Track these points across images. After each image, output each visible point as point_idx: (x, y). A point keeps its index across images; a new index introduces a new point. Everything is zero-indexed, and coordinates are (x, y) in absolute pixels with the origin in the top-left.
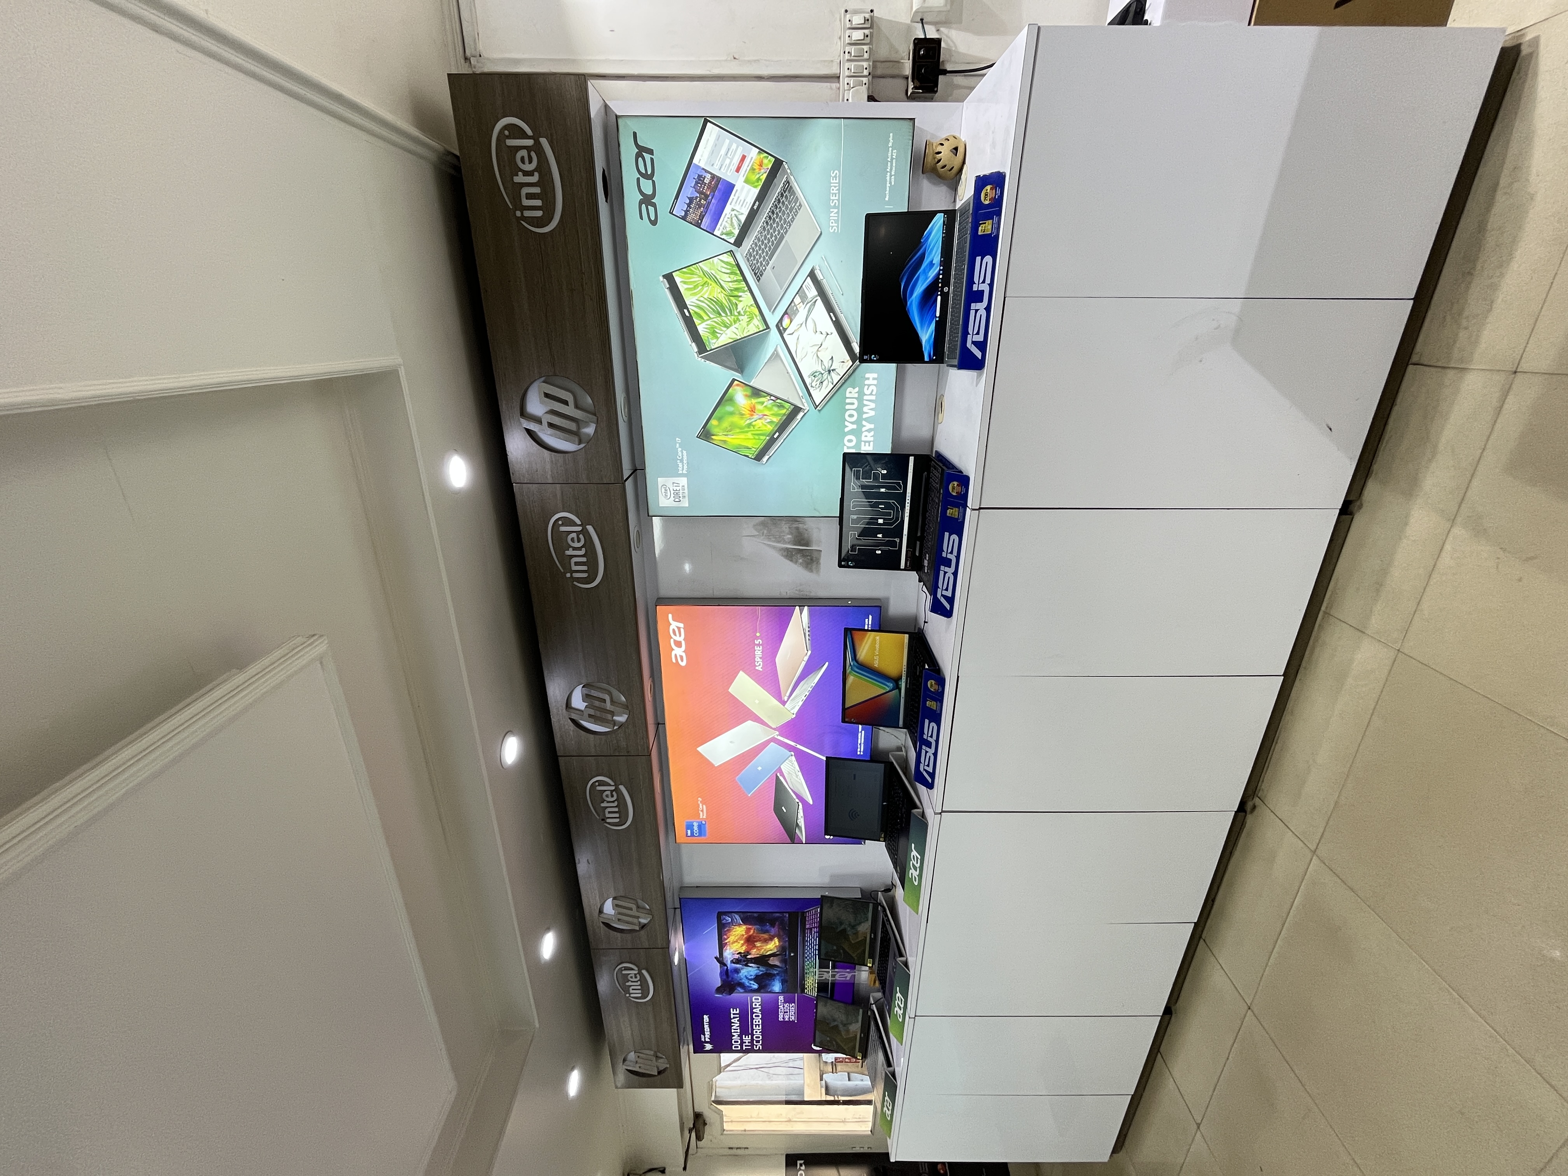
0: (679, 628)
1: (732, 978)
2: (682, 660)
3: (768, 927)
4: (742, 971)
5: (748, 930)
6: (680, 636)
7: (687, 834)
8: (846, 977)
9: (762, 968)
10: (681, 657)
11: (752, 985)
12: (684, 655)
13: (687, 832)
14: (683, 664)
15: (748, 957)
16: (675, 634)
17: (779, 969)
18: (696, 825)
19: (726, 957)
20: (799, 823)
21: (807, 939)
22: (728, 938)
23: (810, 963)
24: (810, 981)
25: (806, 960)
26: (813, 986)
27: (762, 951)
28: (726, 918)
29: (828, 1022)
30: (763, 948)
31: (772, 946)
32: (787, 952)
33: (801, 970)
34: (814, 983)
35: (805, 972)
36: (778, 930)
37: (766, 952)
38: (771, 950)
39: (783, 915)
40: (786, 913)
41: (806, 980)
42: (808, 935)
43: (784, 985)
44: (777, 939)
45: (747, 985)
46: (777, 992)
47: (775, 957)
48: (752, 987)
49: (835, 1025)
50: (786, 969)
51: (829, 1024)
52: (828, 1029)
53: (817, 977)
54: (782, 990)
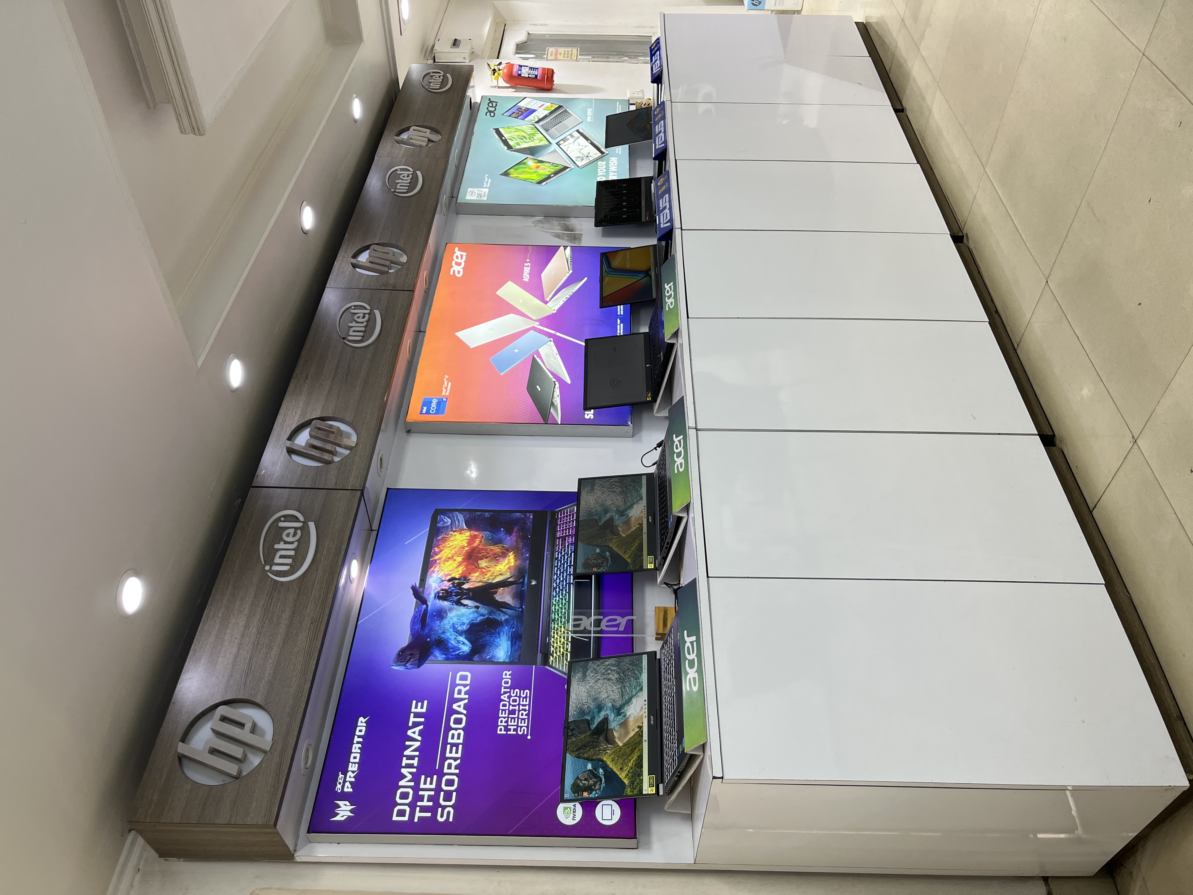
0: (462, 255)
1: (431, 630)
3: (502, 534)
4: (450, 615)
5: (473, 538)
6: (462, 259)
7: (422, 411)
8: (618, 625)
9: (483, 610)
10: (459, 272)
11: (461, 646)
13: (422, 409)
14: (459, 275)
15: (465, 586)
16: (457, 258)
17: (509, 611)
18: (435, 401)
19: (430, 586)
20: (554, 402)
21: (558, 555)
22: (441, 551)
23: (560, 600)
24: (559, 637)
25: (555, 594)
26: (563, 648)
27: (488, 575)
28: (445, 518)
29: (589, 718)
30: (489, 571)
31: (504, 568)
32: (527, 577)
33: (545, 614)
34: (566, 642)
35: (552, 618)
36: (517, 539)
37: (493, 577)
38: (501, 574)
39: (526, 516)
40: (530, 512)
41: (552, 635)
42: (559, 548)
43: (515, 645)
44: (512, 554)
45: (452, 644)
46: (501, 660)
47: (506, 588)
48: (460, 649)
49: (602, 720)
50: (522, 611)
51: (591, 723)
52: (589, 739)
53: (571, 626)
54: (510, 656)
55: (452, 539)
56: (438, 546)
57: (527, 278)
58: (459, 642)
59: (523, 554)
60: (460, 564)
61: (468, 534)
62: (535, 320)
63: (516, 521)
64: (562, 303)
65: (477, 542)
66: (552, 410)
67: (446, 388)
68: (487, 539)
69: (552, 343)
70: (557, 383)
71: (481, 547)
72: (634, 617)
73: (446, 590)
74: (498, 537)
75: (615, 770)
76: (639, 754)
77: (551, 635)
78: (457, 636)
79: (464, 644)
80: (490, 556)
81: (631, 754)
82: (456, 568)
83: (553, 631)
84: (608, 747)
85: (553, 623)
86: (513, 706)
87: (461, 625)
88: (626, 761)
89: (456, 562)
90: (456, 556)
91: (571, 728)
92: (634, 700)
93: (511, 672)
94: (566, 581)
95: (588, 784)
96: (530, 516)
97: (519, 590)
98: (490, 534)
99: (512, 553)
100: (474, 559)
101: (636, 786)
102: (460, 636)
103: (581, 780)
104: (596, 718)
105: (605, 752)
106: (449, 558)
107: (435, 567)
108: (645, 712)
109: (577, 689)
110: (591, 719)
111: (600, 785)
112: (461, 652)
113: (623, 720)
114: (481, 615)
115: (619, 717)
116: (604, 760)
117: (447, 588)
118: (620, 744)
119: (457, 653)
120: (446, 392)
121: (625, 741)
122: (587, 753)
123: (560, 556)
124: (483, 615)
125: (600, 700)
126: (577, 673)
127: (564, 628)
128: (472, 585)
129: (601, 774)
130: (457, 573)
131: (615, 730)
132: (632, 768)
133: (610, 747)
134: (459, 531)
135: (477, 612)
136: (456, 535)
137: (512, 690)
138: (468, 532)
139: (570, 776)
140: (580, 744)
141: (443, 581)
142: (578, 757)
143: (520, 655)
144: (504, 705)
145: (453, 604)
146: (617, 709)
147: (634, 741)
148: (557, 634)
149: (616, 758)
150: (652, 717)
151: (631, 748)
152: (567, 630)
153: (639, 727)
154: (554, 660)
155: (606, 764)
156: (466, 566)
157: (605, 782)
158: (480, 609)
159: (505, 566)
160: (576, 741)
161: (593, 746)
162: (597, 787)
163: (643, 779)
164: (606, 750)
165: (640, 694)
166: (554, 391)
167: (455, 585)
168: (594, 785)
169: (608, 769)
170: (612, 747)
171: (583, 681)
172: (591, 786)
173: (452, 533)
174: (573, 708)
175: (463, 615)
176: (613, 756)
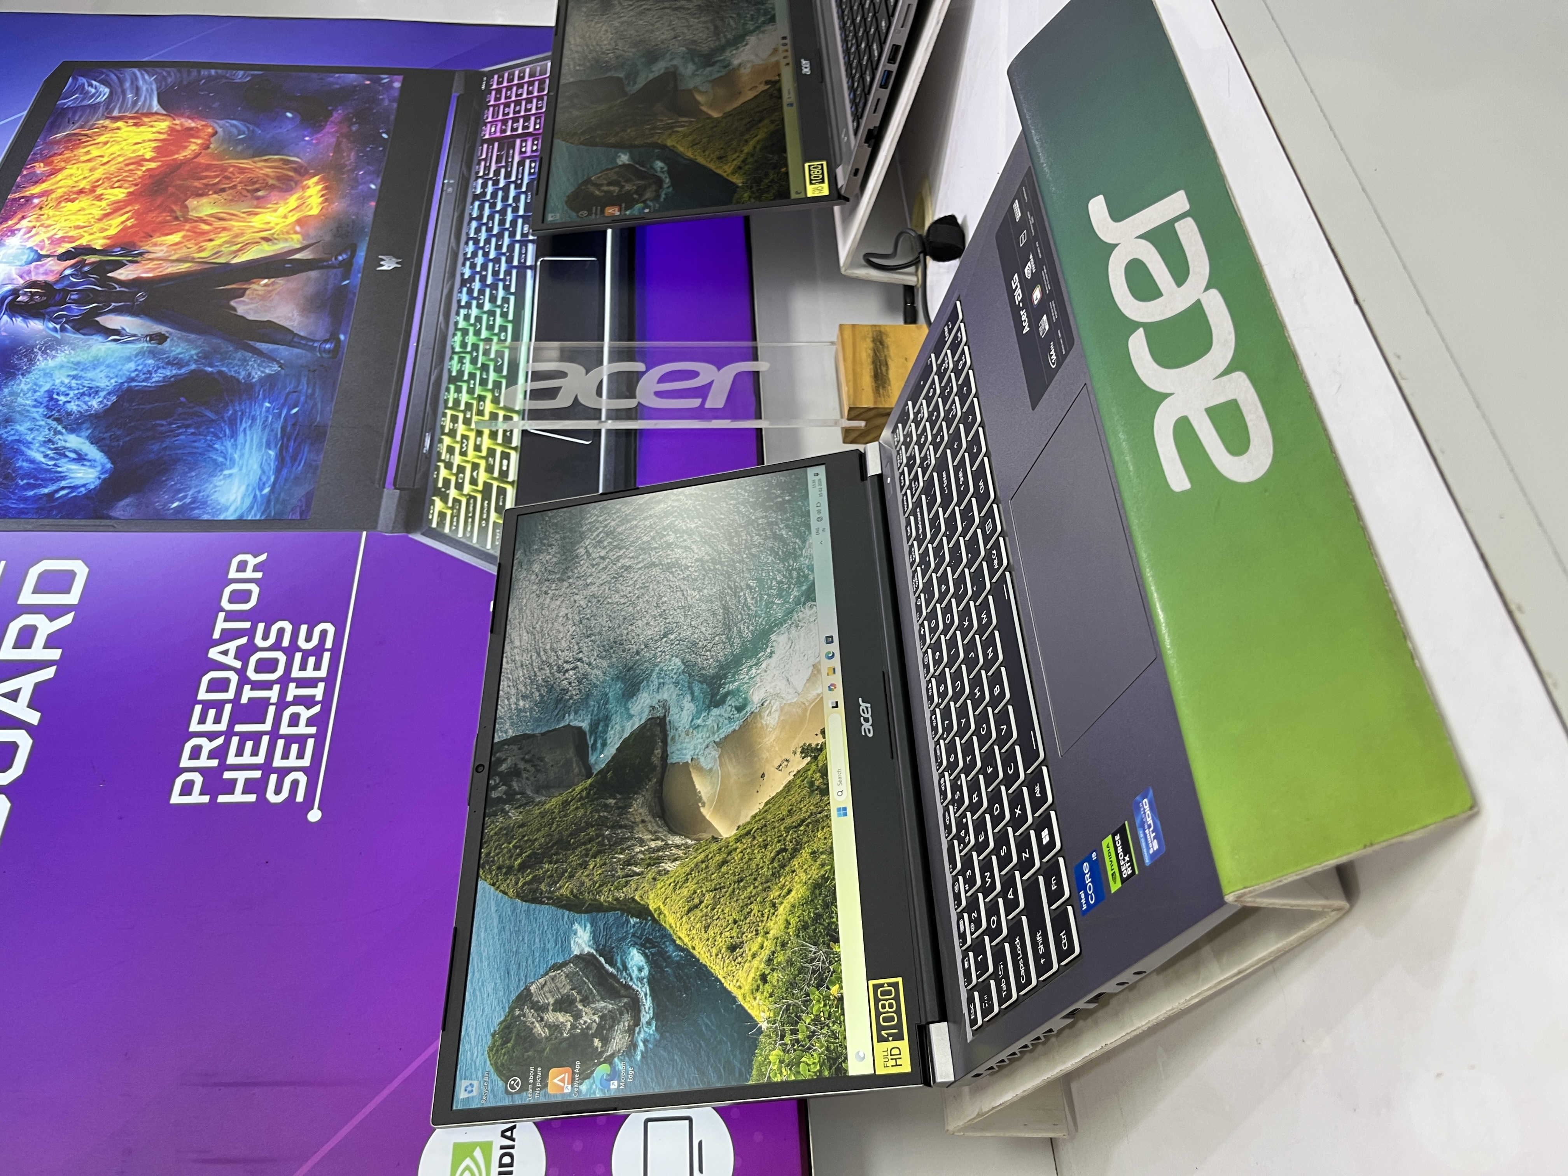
3: (286, 129)
4: (43, 363)
5: (178, 138)
8: (703, 392)
9: (180, 348)
11: (65, 466)
15: (123, 274)
17: (284, 352)
21: (484, 186)
22: (54, 172)
23: (485, 317)
24: (472, 435)
25: (464, 298)
26: (490, 469)
27: (218, 242)
28: (91, 85)
29: (585, 725)
30: (224, 229)
31: (280, 220)
32: (365, 248)
33: (425, 361)
34: (499, 450)
35: (450, 372)
36: (338, 144)
37: (234, 248)
38: (266, 239)
39: (377, 81)
40: (391, 72)
41: (448, 425)
42: (487, 168)
43: (294, 459)
44: (317, 183)
45: (32, 461)
46: (230, 515)
47: (281, 281)
48: (64, 478)
49: (643, 727)
50: (335, 352)
51: (591, 742)
52: (580, 813)
53: (520, 396)
54: (269, 501)
55: (102, 139)
56: (46, 160)
58: (61, 453)
59: (355, 182)
60: (117, 208)
61: (163, 125)
63: (345, 95)
65: (193, 146)
68: (230, 139)
71: (202, 160)
72: (761, 366)
73: (46, 286)
74: (268, 136)
75: (703, 954)
76: (815, 873)
77: (443, 427)
78: (57, 432)
79: (80, 458)
80: (234, 187)
81: (776, 875)
82: (100, 220)
83: (449, 413)
84: (667, 846)
85: (452, 387)
86: (257, 686)
87: (83, 394)
88: (755, 907)
89: (103, 204)
90: (106, 185)
91: (504, 767)
92: (779, 640)
93: (264, 557)
94: (509, 260)
95: (573, 1027)
96: (391, 82)
97: (330, 287)
98: (243, 128)
99: (316, 179)
100: (172, 194)
101: (810, 1038)
102: (72, 431)
103: (541, 1009)
104: (616, 719)
105: (654, 869)
106: (81, 192)
107: (23, 218)
108: (832, 687)
109: (537, 612)
110: (594, 726)
111: (631, 1031)
112: (63, 488)
113: (736, 726)
114: (168, 363)
115: (715, 712)
116: (652, 907)
117: (51, 278)
118: (726, 831)
119: (46, 491)
121: (745, 817)
122: (571, 876)
123: (490, 189)
124: (178, 363)
125: (635, 648)
126: (539, 551)
127: (496, 401)
128: (152, 270)
129: (635, 973)
130: (98, 235)
131: (700, 769)
132: (784, 945)
133: (678, 847)
134: (131, 118)
135: (152, 353)
136: (118, 128)
137: (261, 626)
138: (164, 120)
139: (489, 987)
140: (540, 838)
141: (40, 257)
142: (531, 896)
143: (309, 497)
144: (219, 685)
145: (63, 329)
146: (704, 680)
147: (790, 812)
148: (467, 422)
149: (708, 898)
150: (863, 706)
151: (778, 846)
152: (505, 408)
153: (806, 751)
154: (449, 512)
155: (662, 928)
156: (137, 215)
157: (659, 1015)
158: (167, 344)
159: (285, 217)
160: (522, 826)
161: (601, 844)
162: (618, 1041)
163: (841, 999)
164: (658, 861)
165: (805, 613)
167: (86, 269)
168: (604, 1031)
169: (670, 948)
170: (687, 847)
171: (561, 580)
172: (586, 1036)
173: (107, 122)
174: (515, 686)
175: (96, 364)
176: (691, 885)
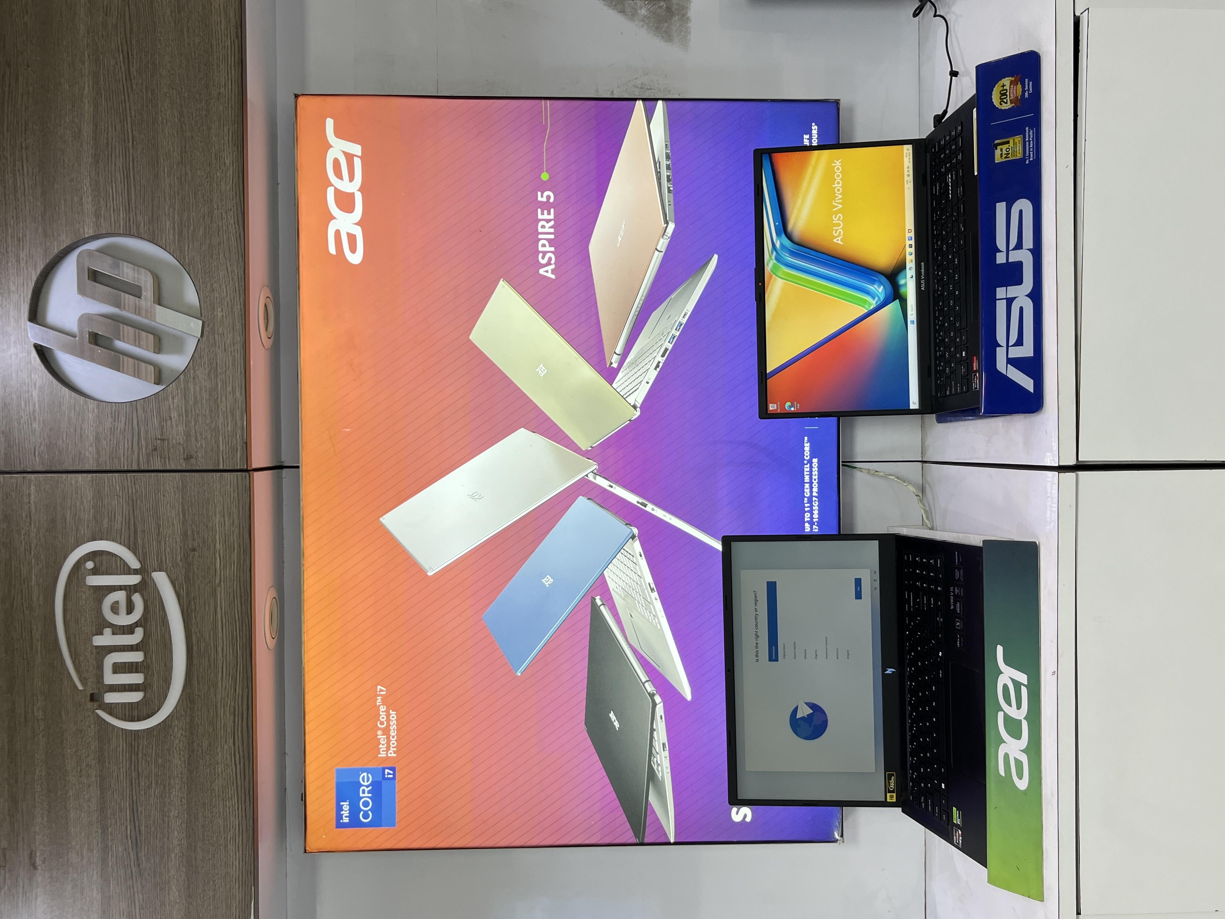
0: (349, 157)
2: (353, 250)
6: (352, 178)
7: (339, 817)
10: (352, 238)
12: (358, 232)
13: (339, 808)
14: (356, 258)
16: (339, 174)
18: (365, 780)
20: (655, 767)
57: (549, 263)
62: (586, 454)
64: (653, 375)
66: (653, 799)
67: (386, 731)
69: (637, 546)
70: (658, 699)
120: (388, 748)
166: (652, 730)
